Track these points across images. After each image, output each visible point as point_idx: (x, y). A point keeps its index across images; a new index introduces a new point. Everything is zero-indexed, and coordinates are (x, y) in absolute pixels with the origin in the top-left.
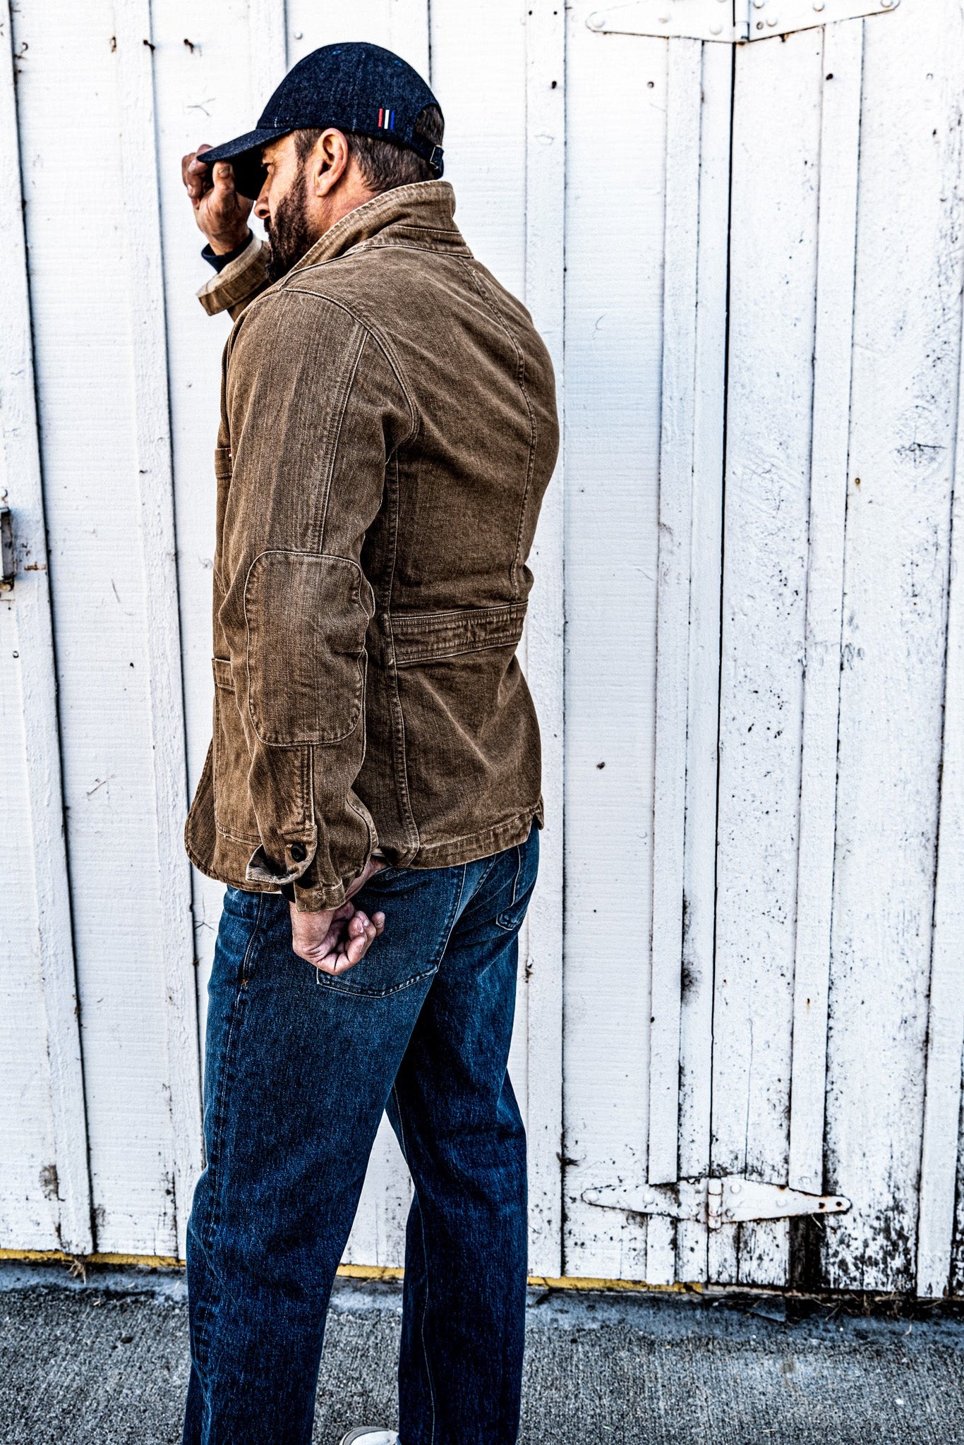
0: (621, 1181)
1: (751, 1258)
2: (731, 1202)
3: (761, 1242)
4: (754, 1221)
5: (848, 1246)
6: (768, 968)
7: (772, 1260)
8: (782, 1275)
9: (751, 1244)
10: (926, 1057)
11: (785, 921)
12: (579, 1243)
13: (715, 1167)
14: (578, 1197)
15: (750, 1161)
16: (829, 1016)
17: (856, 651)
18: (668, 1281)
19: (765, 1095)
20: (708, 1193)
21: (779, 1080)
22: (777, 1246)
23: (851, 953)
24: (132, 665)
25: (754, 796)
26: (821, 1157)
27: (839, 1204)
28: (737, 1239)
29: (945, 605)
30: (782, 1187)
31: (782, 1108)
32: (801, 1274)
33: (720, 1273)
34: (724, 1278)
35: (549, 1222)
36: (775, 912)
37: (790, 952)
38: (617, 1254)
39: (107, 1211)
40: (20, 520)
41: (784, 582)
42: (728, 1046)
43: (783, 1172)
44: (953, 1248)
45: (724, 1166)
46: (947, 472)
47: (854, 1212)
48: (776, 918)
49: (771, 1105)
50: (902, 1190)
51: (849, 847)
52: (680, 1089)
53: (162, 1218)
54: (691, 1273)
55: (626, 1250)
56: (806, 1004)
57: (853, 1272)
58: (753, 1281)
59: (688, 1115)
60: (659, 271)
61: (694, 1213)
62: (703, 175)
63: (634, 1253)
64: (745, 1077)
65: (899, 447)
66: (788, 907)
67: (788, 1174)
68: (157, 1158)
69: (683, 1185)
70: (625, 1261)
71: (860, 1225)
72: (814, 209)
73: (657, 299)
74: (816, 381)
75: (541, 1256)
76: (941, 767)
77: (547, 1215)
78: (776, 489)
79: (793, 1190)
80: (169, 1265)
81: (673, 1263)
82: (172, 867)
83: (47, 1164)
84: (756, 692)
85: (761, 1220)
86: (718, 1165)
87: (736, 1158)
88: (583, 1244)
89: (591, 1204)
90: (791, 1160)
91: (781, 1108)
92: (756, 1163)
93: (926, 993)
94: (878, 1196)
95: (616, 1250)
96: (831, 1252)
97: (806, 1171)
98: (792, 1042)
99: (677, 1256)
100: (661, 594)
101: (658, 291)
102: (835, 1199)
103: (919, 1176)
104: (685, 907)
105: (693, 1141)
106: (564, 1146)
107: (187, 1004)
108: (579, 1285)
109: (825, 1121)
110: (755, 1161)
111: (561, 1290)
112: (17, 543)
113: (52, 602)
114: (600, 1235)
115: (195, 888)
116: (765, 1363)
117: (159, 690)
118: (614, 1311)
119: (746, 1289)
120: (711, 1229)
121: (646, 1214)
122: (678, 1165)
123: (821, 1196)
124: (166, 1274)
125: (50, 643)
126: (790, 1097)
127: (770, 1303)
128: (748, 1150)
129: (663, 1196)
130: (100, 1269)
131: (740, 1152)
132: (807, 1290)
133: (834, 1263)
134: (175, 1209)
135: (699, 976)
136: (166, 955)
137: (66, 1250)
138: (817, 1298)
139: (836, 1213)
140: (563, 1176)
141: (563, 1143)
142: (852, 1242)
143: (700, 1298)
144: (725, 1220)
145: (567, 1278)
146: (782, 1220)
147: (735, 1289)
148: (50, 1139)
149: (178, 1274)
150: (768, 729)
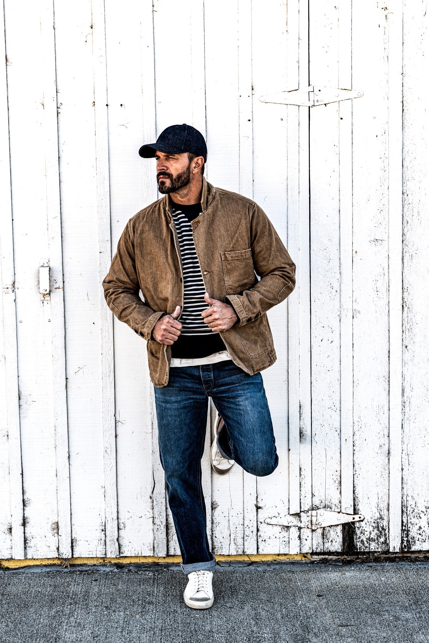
0: (279, 514)
1: (328, 541)
2: (320, 519)
3: (332, 535)
4: (329, 526)
5: (364, 534)
6: (331, 428)
7: (336, 542)
8: (340, 548)
9: (328, 536)
10: (389, 459)
11: (337, 410)
12: (264, 540)
13: (314, 506)
14: (263, 522)
15: (327, 503)
16: (354, 446)
18: (298, 553)
19: (332, 477)
20: (312, 516)
21: (337, 471)
22: (338, 536)
23: (360, 422)
24: (94, 323)
25: (324, 365)
26: (353, 499)
27: (360, 518)
28: (323, 534)
29: (388, 295)
30: (339, 512)
31: (338, 481)
32: (347, 547)
33: (317, 548)
34: (319, 550)
35: (252, 532)
36: (333, 407)
37: (339, 422)
38: (278, 544)
39: (78, 540)
40: (54, 271)
41: (332, 288)
42: (318, 459)
43: (339, 507)
44: (402, 532)
45: (317, 506)
46: (386, 249)
47: (366, 521)
48: (333, 410)
49: (334, 481)
50: (382, 511)
51: (358, 382)
52: (300, 476)
53: (100, 541)
54: (306, 550)
55: (281, 541)
56: (345, 441)
57: (366, 544)
58: (329, 551)
59: (303, 487)
60: (286, 181)
61: (307, 525)
63: (284, 543)
64: (324, 470)
65: (370, 240)
66: (338, 406)
67: (341, 507)
68: (99, 516)
69: (302, 514)
70: (281, 546)
71: (368, 526)
73: (285, 191)
74: (341, 218)
75: (249, 546)
76: (389, 352)
77: (251, 529)
78: (328, 256)
79: (343, 513)
80: (100, 563)
81: (299, 545)
82: (108, 399)
83: (54, 522)
84: (324, 327)
85: (332, 526)
86: (315, 505)
87: (322, 502)
88: (265, 540)
89: (268, 524)
90: (342, 501)
91: (337, 482)
92: (329, 504)
93: (388, 435)
94: (374, 514)
95: (277, 542)
96: (358, 537)
97: (348, 505)
98: (341, 456)
99: (301, 542)
101: (286, 188)
102: (358, 516)
103: (389, 505)
104: (300, 407)
105: (305, 497)
106: (257, 502)
107: (112, 453)
108: (263, 560)
109: (354, 486)
110: (329, 503)
111: (256, 562)
112: (52, 279)
113: (64, 300)
114: (272, 536)
115: (116, 408)
116: (335, 574)
117: (104, 332)
118: (277, 566)
119: (327, 556)
120: (313, 531)
121: (289, 526)
122: (300, 506)
123: (353, 515)
124: (100, 566)
125: (64, 316)
126: (341, 478)
127: (336, 561)
128: (326, 499)
129: (295, 519)
130: (73, 566)
131: (323, 500)
132: (350, 554)
133: (359, 541)
134: (105, 537)
135: (306, 433)
136: (104, 434)
137: (60, 557)
138: (354, 558)
139: (359, 521)
140: (257, 514)
141: (257, 500)
142: (365, 532)
143: (309, 561)
144: (318, 527)
145: (259, 555)
146: (339, 525)
147: (322, 557)
148: (56, 511)
149: (104, 565)
150: (328, 340)
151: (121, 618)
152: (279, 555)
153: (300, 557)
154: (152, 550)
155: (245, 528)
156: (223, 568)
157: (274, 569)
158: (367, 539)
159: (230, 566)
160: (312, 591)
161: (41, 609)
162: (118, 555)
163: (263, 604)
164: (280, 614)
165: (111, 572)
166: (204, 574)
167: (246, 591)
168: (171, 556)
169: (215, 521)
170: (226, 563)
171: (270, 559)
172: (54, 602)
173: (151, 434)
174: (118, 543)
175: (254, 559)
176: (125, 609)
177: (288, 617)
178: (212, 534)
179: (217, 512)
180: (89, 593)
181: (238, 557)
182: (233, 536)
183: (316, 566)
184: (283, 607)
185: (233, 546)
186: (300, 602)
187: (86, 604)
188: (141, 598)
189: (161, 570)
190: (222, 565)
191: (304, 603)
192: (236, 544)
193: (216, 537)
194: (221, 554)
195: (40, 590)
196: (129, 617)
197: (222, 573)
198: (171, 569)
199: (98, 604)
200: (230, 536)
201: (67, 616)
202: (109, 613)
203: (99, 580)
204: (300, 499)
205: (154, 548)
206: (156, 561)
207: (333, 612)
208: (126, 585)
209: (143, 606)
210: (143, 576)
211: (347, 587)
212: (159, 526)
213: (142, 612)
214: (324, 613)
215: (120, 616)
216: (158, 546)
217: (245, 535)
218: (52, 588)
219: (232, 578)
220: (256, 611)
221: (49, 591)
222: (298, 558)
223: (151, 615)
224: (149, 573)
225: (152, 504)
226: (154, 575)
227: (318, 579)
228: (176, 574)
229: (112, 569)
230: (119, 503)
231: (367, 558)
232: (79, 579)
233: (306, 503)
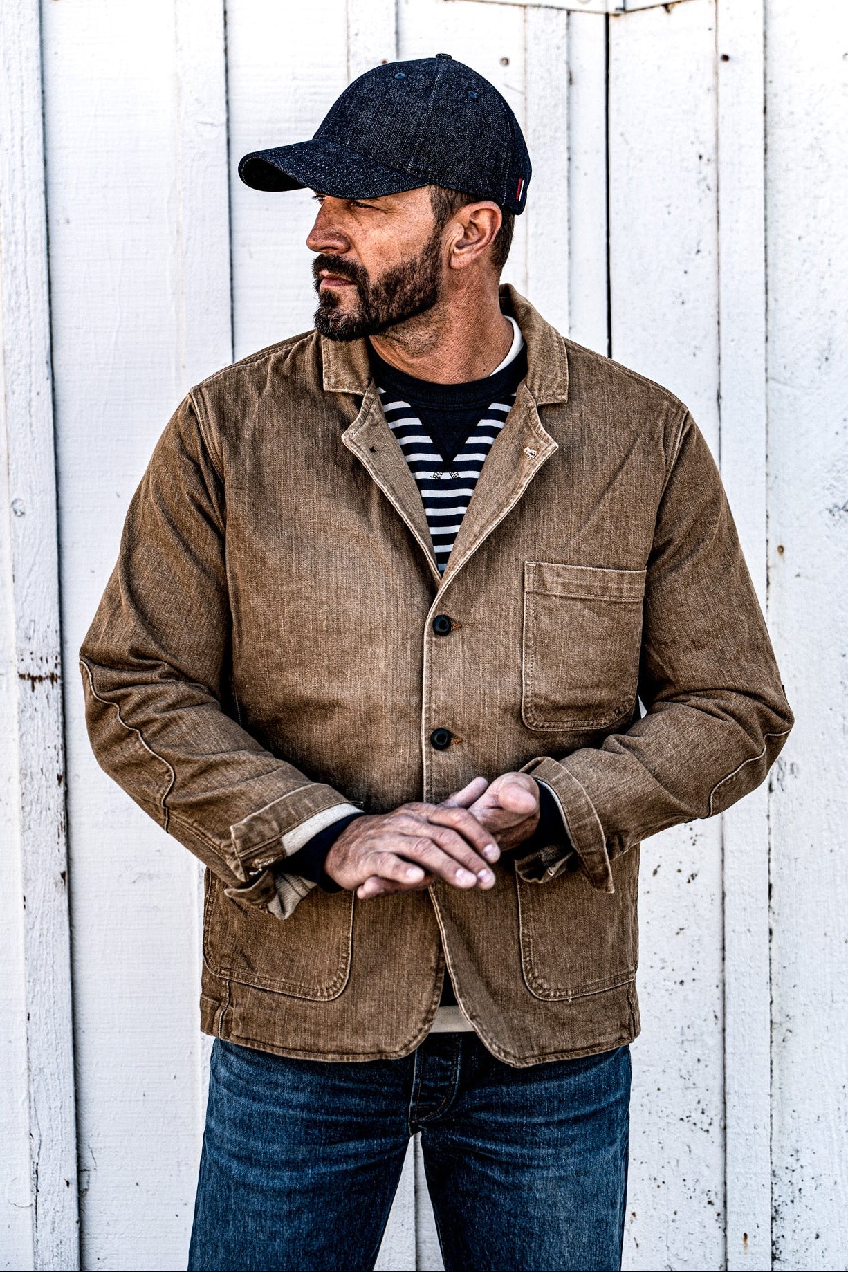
6: (690, 1193)
11: (710, 1128)
16: (774, 1258)
17: (788, 767)
23: (799, 1170)
25: (663, 961)
36: (696, 1116)
37: (719, 1171)
48: (699, 1125)
51: (789, 1026)
56: (742, 1242)
62: (573, 170)
65: (831, 507)
66: (715, 1111)
72: (713, 214)
150: (679, 871)
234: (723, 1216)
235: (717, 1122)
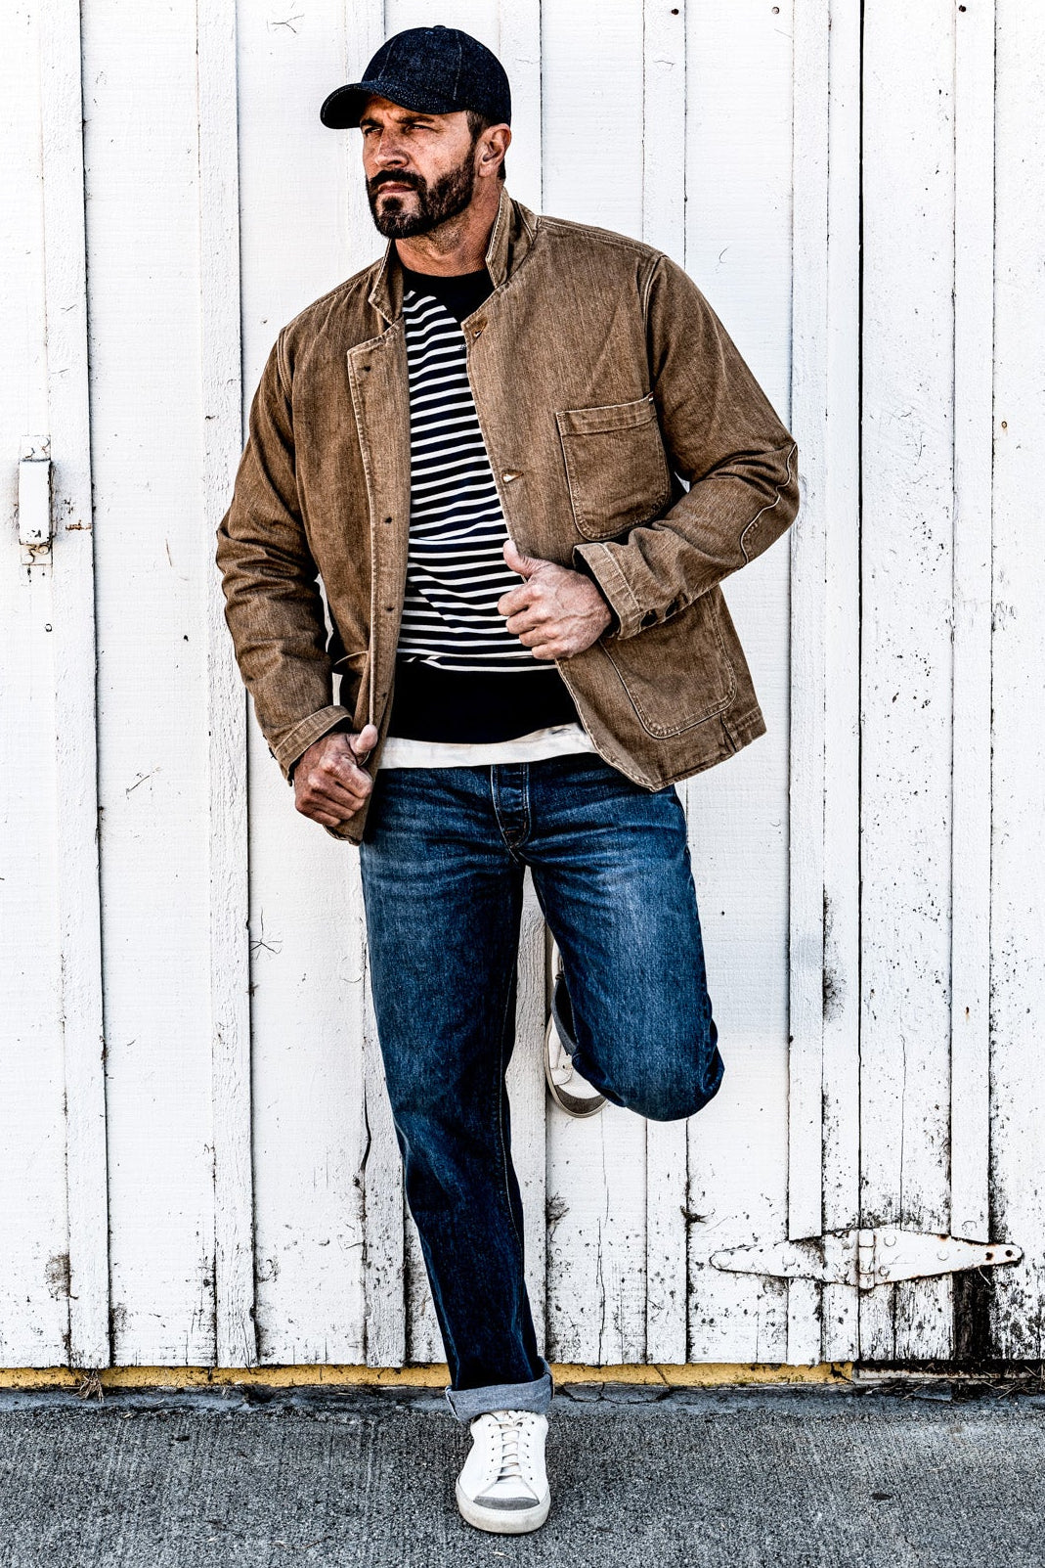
0: (756, 1239)
1: (910, 1326)
2: (885, 1257)
3: (921, 1306)
4: (913, 1280)
5: (1021, 1306)
6: (921, 973)
7: (934, 1328)
8: (946, 1346)
9: (909, 1311)
11: (939, 918)
12: (707, 1320)
13: (866, 1216)
14: (706, 1262)
15: (906, 1207)
16: (991, 1029)
17: (1009, 610)
18: (813, 1360)
19: (922, 1125)
20: (860, 1246)
21: (937, 1108)
22: (940, 1310)
23: (1013, 954)
24: (186, 638)
25: (900, 774)
26: (987, 1196)
27: (1009, 1253)
28: (893, 1304)
30: (944, 1237)
31: (942, 1140)
32: (967, 1344)
33: (874, 1348)
34: (879, 1354)
35: (672, 1293)
36: (927, 907)
37: (946, 954)
38: (752, 1332)
39: (129, 1312)
40: (63, 473)
41: (928, 535)
42: (879, 1068)
43: (944, 1218)
45: (876, 1214)
47: (1027, 1263)
48: (929, 915)
49: (929, 1136)
51: (1007, 830)
52: (823, 1122)
53: (197, 1318)
54: (839, 1351)
55: (763, 1325)
56: (964, 1014)
57: (1029, 1338)
58: (913, 1356)
59: (832, 1154)
60: (787, 202)
61: (842, 1273)
62: (832, 102)
63: (773, 1329)
64: (898, 1103)
66: (942, 903)
67: (950, 1219)
68: (194, 1239)
69: (829, 1240)
70: (762, 1340)
71: (1035, 1279)
72: (950, 140)
73: (785, 231)
74: (957, 318)
75: (662, 1338)
77: (669, 1285)
78: (916, 434)
79: (956, 1239)
80: (199, 1384)
81: (819, 1338)
82: (227, 876)
83: (55, 1254)
84: (901, 657)
85: (920, 1278)
86: (870, 1214)
87: (890, 1204)
88: (712, 1321)
89: (721, 1270)
90: (954, 1202)
91: (939, 1141)
92: (912, 1209)
95: (750, 1327)
96: (1002, 1314)
97: (971, 1214)
98: (950, 1061)
99: (823, 1329)
100: (793, 549)
101: (787, 223)
102: (1004, 1248)
104: (825, 906)
105: (840, 1185)
106: (688, 1199)
107: (240, 1042)
108: (705, 1382)
109: (990, 1154)
110: (912, 1206)
111: (684, 1388)
112: (59, 499)
113: (94, 566)
114: (733, 1309)
115: (253, 901)
116: (930, 1428)
117: (219, 666)
118: (750, 1401)
119: (904, 1374)
120: (862, 1292)
121: (787, 1278)
122: (823, 1215)
123: (988, 1244)
124: (198, 1393)
125: (92, 614)
126: (950, 1127)
127: (933, 1388)
128: (904, 1193)
129: (806, 1254)
130: (112, 1392)
131: (894, 1197)
132: (976, 1367)
133: (1006, 1327)
134: (215, 1304)
135: (842, 986)
136: (216, 980)
137: (74, 1364)
138: (988, 1380)
139: (1006, 1265)
140: (688, 1238)
141: (687, 1194)
142: (1026, 1300)
143: (850, 1388)
144: (879, 1280)
145: (693, 1365)
146: (944, 1277)
147: (891, 1374)
148: (61, 1221)
149: (211, 1392)
150: (915, 698)
151: (260, 1558)
152: (754, 1367)
153: (820, 1375)
154: (360, 1345)
155: (649, 1281)
156: (580, 1405)
157: (739, 1412)
158: (1030, 1320)
159: (602, 1399)
160: (856, 1481)
161: (13, 1526)
162: (253, 1361)
163: (703, 1520)
164: (755, 1552)
165: (233, 1414)
166: (521, 1424)
167: (650, 1479)
168: (419, 1365)
169: (557, 1259)
170: (589, 1389)
171: (726, 1378)
172: (52, 1506)
173: (361, 984)
174: (253, 1324)
175: (676, 1379)
176: (275, 1529)
177: (780, 1562)
178: (548, 1298)
179: (563, 1230)
180: (163, 1478)
181: (626, 1372)
182: (610, 1307)
183: (871, 1404)
184: (766, 1531)
185: (611, 1337)
186: (820, 1515)
187: (153, 1513)
188: (323, 1496)
189: (388, 1408)
190: (576, 1397)
191: (831, 1519)
192: (620, 1332)
193: (558, 1309)
194: (576, 1361)
195: (10, 1467)
196: (285, 1555)
197: (575, 1420)
198: (418, 1406)
199: (189, 1512)
200: (603, 1304)
201: (93, 1550)
202: (224, 1540)
203: (194, 1438)
204: (823, 1193)
205: (366, 1339)
206: (373, 1380)
207: (923, 1547)
208: (276, 1454)
209: (330, 1521)
210: (330, 1428)
211: (968, 1471)
212: (382, 1273)
213: (325, 1540)
214: (894, 1552)
215: (257, 1550)
216: (378, 1334)
217: (650, 1305)
218: (48, 1460)
219: (606, 1438)
220: (682, 1542)
221: (39, 1471)
222: (815, 1378)
223: (354, 1549)
224: (349, 1419)
225: (361, 1203)
226: (365, 1424)
227: (876, 1445)
228: (433, 1422)
229: (233, 1404)
230: (258, 1199)
231: (1029, 1381)
232: (131, 1432)
233: (842, 1207)
234: (949, 992)
235: (945, 914)
